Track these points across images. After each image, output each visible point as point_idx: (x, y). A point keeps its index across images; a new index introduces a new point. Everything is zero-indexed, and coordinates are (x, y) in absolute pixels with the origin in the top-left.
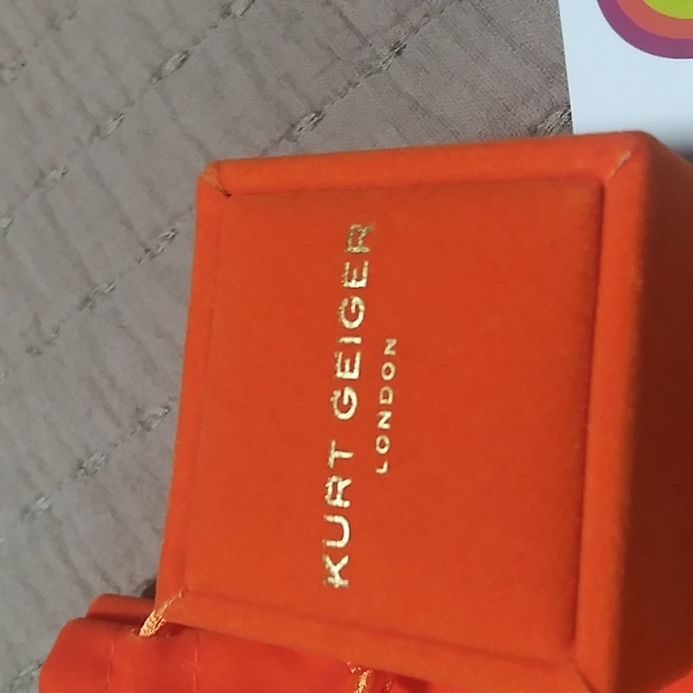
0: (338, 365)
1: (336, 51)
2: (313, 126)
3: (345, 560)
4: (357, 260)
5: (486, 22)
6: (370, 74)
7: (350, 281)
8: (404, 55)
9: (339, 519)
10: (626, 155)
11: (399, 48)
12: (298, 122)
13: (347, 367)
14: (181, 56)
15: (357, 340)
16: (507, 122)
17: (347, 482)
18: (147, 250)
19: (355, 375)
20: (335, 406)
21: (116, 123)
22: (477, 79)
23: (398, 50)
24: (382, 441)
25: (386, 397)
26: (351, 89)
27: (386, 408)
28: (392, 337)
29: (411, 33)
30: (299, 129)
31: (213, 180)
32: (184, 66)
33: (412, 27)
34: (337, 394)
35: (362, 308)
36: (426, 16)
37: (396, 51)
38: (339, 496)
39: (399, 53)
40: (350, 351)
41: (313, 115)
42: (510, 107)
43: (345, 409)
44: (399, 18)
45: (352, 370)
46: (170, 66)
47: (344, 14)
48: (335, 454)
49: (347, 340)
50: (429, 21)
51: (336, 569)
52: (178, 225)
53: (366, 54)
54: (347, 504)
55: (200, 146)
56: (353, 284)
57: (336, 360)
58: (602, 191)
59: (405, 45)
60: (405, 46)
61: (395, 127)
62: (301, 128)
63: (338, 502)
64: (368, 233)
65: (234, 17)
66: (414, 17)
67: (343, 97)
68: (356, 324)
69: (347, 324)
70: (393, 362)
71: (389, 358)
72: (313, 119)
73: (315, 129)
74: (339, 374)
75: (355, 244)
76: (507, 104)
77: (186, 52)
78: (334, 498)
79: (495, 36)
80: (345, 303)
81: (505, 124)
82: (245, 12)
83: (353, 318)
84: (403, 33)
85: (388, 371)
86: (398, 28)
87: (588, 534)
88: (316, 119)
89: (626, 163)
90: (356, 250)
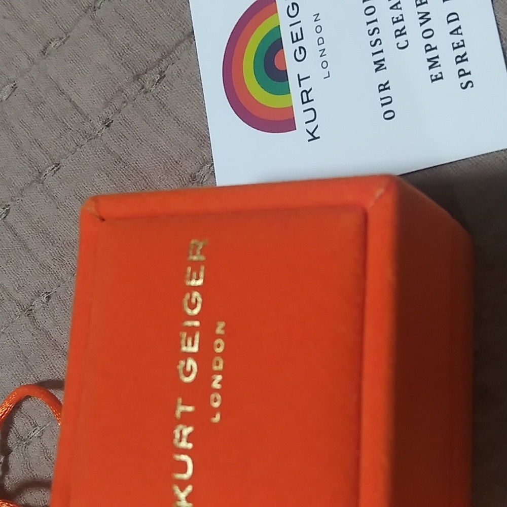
0: (183, 342)
1: (67, 124)
2: (53, 173)
3: (189, 488)
4: (196, 266)
5: (161, 107)
6: (91, 139)
7: (191, 280)
8: (111, 127)
9: (184, 457)
10: (380, 192)
11: (108, 123)
12: (44, 170)
13: (190, 343)
15: (197, 323)
16: (177, 171)
17: (190, 429)
19: (195, 349)
20: (181, 372)
22: (157, 143)
23: (108, 124)
24: (215, 398)
25: (218, 364)
26: (78, 149)
27: (218, 373)
28: (221, 320)
29: (115, 113)
30: (44, 175)
31: (92, 209)
33: (116, 109)
34: (182, 363)
35: (200, 300)
36: (124, 102)
37: (107, 124)
38: (184, 440)
39: (108, 126)
40: (191, 331)
41: (54, 166)
42: (178, 162)
43: (188, 374)
44: (107, 104)
45: (193, 345)
47: (73, 100)
48: (181, 408)
49: (189, 323)
50: (126, 105)
51: (183, 495)
53: (87, 126)
54: (190, 446)
56: (193, 283)
57: (180, 339)
58: (365, 216)
59: (113, 121)
61: (106, 174)
62: (46, 175)
63: (184, 444)
64: (204, 246)
66: (117, 103)
67: (73, 154)
68: (196, 311)
69: (189, 311)
70: (223, 339)
71: (220, 336)
72: (53, 169)
73: (55, 175)
74: (184, 349)
75: (194, 254)
76: (176, 160)
78: (180, 441)
79: (167, 116)
80: (188, 296)
81: (176, 172)
82: (9, 97)
83: (193, 307)
84: (110, 113)
85: (219, 346)
86: (107, 110)
87: (365, 463)
88: (56, 168)
89: (381, 196)
90: (195, 258)
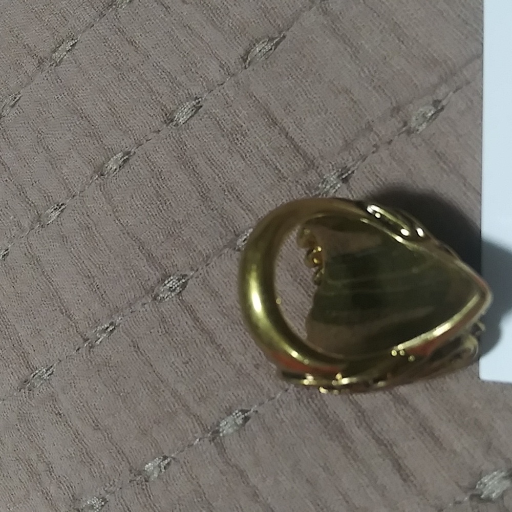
1: (282, 171)
11: (346, 174)
12: (243, 232)
14: (123, 157)
18: (86, 340)
21: (57, 213)
29: (359, 160)
32: (126, 166)
33: (360, 155)
37: (344, 176)
39: (346, 179)
44: (348, 145)
46: (112, 165)
52: (118, 320)
55: (142, 246)
60: (353, 172)
65: (177, 125)
66: (362, 146)
77: (128, 153)
84: (351, 160)
86: (346, 155)
